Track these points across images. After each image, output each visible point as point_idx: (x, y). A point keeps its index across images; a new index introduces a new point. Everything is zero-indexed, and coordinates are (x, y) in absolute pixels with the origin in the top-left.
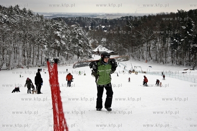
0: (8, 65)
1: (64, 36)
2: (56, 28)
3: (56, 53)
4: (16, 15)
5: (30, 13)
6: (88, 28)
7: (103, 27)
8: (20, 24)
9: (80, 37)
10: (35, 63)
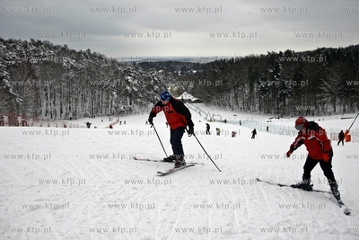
0: (75, 114)
1: (136, 82)
2: (128, 73)
3: (128, 100)
4: (85, 60)
5: (101, 57)
6: (177, 73)
7: (195, 72)
8: (89, 69)
9: (156, 83)
10: (104, 112)
